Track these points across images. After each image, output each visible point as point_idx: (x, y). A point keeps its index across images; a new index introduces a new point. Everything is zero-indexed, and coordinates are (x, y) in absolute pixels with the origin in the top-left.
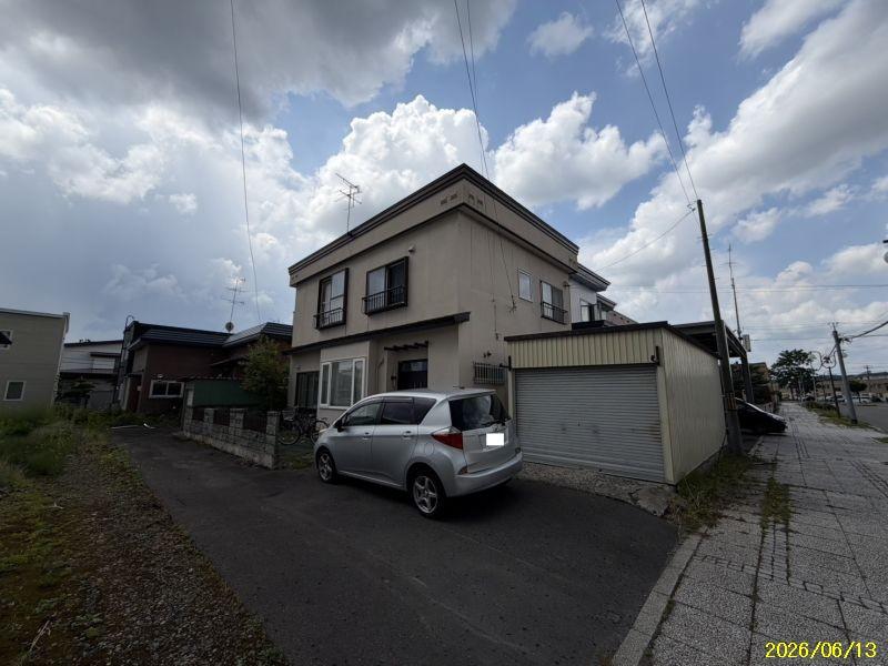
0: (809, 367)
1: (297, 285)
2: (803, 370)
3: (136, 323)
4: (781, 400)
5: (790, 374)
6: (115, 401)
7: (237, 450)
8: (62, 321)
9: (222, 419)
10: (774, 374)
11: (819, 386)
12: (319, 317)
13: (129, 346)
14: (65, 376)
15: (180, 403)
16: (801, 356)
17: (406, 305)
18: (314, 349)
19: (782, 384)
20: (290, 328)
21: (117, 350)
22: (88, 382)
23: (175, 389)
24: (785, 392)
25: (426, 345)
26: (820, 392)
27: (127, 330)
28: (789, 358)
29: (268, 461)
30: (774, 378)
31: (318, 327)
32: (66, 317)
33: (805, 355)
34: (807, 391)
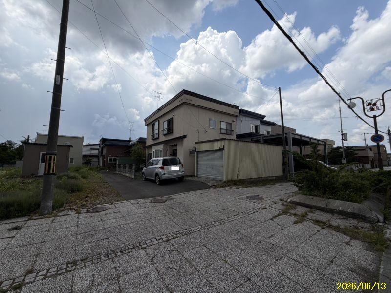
1: (147, 125)
3: (103, 138)
6: (99, 164)
7: (127, 175)
8: (82, 139)
9: (124, 167)
12: (153, 136)
13: (101, 146)
14: (84, 156)
15: (115, 164)
17: (172, 132)
18: (151, 146)
20: (145, 139)
21: (98, 147)
22: (91, 158)
23: (115, 160)
25: (176, 145)
27: (100, 141)
29: (133, 177)
31: (152, 139)
32: (83, 137)
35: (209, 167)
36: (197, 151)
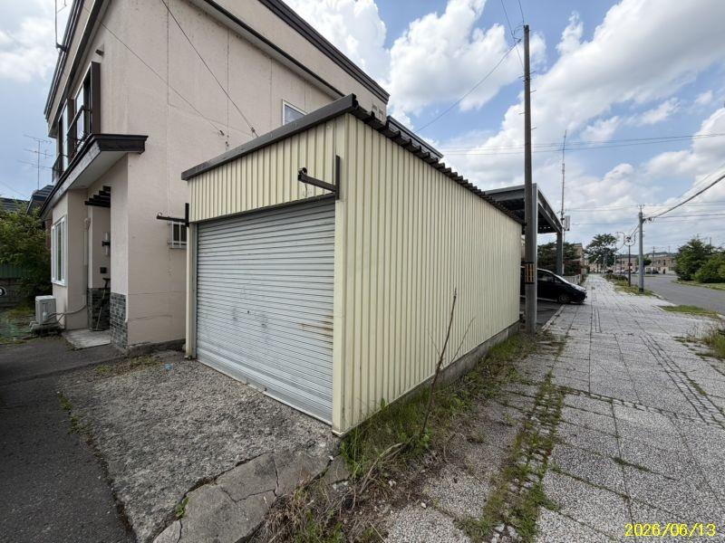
0: (614, 247)
2: (609, 249)
4: (589, 272)
5: (599, 253)
10: (587, 252)
11: (618, 262)
16: (610, 239)
19: (591, 260)
24: (593, 267)
26: (618, 266)
28: (601, 240)
30: (587, 256)
33: (613, 239)
34: (609, 266)
35: (247, 316)
36: (192, 219)
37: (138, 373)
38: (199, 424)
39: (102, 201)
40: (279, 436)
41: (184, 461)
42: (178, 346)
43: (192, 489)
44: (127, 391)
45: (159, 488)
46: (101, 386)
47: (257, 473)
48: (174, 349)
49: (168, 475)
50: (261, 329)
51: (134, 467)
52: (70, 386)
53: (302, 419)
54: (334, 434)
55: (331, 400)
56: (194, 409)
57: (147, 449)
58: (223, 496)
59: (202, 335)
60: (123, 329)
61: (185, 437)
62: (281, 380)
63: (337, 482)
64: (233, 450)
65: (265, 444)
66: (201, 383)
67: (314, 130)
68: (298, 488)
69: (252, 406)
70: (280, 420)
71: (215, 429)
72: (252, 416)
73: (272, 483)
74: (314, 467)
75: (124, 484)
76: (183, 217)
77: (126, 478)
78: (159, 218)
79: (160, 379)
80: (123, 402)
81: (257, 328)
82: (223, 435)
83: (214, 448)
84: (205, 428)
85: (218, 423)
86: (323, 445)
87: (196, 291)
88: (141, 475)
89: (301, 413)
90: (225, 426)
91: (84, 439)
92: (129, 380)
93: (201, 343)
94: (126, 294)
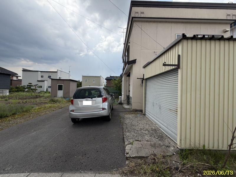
35: (156, 105)
36: (145, 78)
37: (132, 115)
38: (141, 129)
39: (129, 75)
40: (160, 140)
41: (136, 135)
42: (141, 111)
43: (135, 141)
44: (130, 118)
45: (130, 137)
46: (126, 116)
47: (150, 145)
48: (141, 112)
49: (132, 136)
50: (159, 109)
51: (127, 132)
52: (122, 114)
53: (169, 139)
54: (177, 147)
55: (177, 135)
56: (141, 126)
57: (130, 130)
58: (141, 145)
59: (147, 109)
60: (131, 104)
61: (138, 131)
62: (164, 126)
63: (175, 161)
64: (146, 138)
65: (155, 140)
66: (145, 121)
67: (172, 48)
68: (160, 154)
69: (155, 130)
70: (162, 137)
71: (144, 132)
72: (154, 133)
73: (154, 149)
74: (167, 153)
75: (125, 134)
76: (143, 77)
77: (125, 133)
78: (137, 78)
79: (136, 117)
80: (128, 120)
81: (158, 109)
82: (145, 134)
83: (143, 136)
84: (142, 131)
85: (145, 131)
86: (173, 148)
87: (145, 97)
88: (128, 134)
89: (169, 138)
90: (146, 132)
91: (121, 124)
92: (131, 116)
93: (146, 111)
94: (132, 97)
